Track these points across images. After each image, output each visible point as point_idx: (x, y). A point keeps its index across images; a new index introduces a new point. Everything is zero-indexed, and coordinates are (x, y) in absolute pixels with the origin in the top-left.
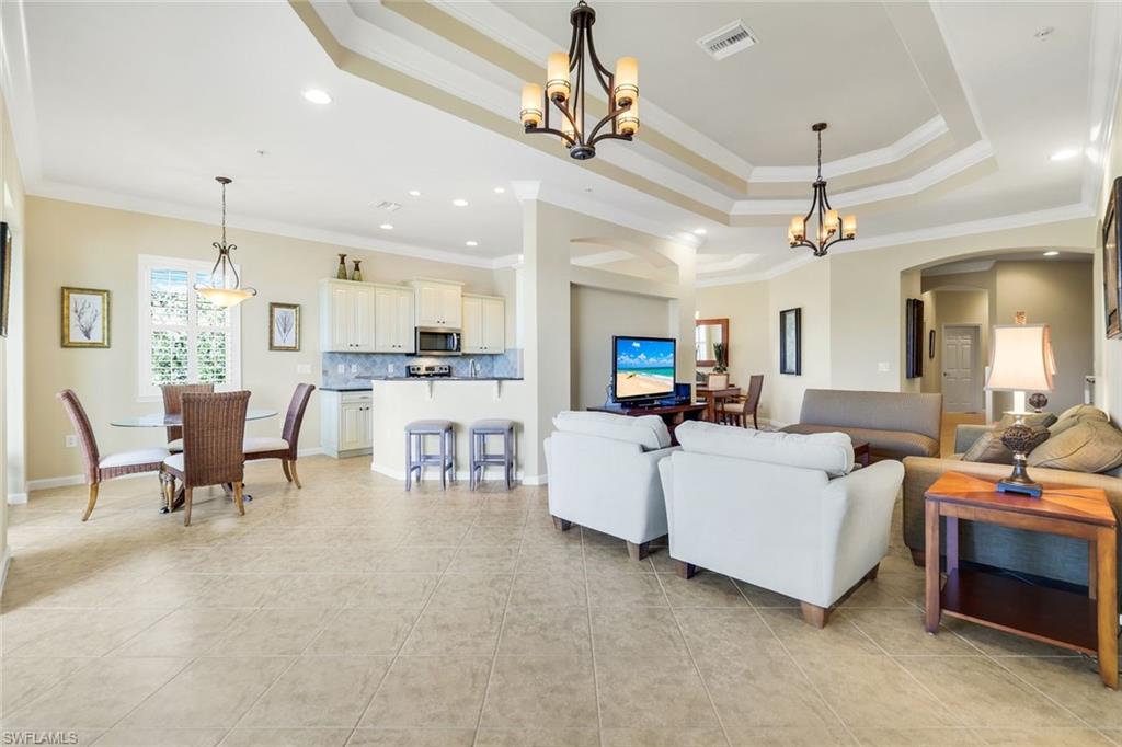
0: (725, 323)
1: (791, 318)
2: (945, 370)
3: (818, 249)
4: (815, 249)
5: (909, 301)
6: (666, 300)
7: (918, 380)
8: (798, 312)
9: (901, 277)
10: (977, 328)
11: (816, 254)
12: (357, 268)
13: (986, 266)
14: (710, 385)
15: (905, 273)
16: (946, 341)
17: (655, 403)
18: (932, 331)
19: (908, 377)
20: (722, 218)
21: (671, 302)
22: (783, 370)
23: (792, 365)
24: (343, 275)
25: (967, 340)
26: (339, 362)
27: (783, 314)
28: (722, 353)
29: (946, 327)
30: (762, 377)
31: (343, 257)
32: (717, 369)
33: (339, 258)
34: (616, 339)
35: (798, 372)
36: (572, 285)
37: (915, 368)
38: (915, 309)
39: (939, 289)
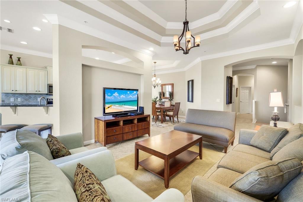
0: (173, 85)
1: (191, 83)
2: (241, 100)
3: (185, 51)
4: (183, 50)
5: (227, 77)
6: (140, 75)
7: (231, 105)
8: (192, 81)
9: (224, 68)
10: (250, 88)
11: (184, 53)
12: (19, 60)
13: (253, 67)
14: (165, 105)
15: (226, 67)
16: (241, 91)
17: (128, 115)
18: (237, 88)
19: (227, 104)
20: (158, 43)
21: (142, 76)
22: (188, 101)
23: (191, 99)
24: (11, 63)
25: (248, 91)
26: (11, 97)
27: (189, 82)
28: (172, 95)
29: (241, 87)
30: (180, 103)
31: (11, 56)
32: (169, 100)
33: (9, 56)
34: (105, 89)
35: (192, 101)
36: (83, 65)
37: (229, 100)
38: (230, 80)
39: (240, 75)
